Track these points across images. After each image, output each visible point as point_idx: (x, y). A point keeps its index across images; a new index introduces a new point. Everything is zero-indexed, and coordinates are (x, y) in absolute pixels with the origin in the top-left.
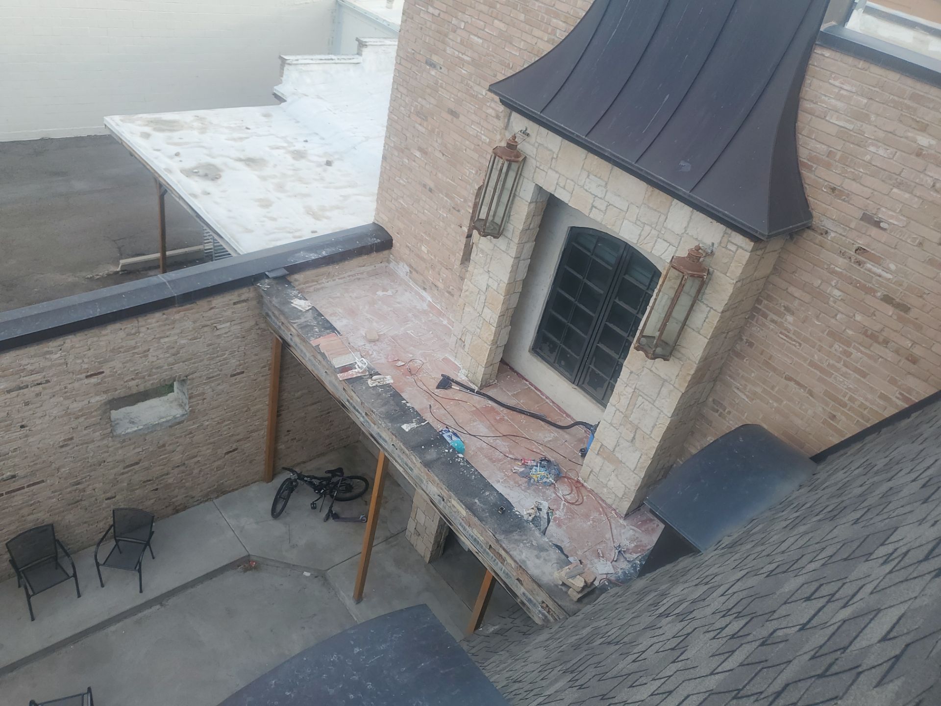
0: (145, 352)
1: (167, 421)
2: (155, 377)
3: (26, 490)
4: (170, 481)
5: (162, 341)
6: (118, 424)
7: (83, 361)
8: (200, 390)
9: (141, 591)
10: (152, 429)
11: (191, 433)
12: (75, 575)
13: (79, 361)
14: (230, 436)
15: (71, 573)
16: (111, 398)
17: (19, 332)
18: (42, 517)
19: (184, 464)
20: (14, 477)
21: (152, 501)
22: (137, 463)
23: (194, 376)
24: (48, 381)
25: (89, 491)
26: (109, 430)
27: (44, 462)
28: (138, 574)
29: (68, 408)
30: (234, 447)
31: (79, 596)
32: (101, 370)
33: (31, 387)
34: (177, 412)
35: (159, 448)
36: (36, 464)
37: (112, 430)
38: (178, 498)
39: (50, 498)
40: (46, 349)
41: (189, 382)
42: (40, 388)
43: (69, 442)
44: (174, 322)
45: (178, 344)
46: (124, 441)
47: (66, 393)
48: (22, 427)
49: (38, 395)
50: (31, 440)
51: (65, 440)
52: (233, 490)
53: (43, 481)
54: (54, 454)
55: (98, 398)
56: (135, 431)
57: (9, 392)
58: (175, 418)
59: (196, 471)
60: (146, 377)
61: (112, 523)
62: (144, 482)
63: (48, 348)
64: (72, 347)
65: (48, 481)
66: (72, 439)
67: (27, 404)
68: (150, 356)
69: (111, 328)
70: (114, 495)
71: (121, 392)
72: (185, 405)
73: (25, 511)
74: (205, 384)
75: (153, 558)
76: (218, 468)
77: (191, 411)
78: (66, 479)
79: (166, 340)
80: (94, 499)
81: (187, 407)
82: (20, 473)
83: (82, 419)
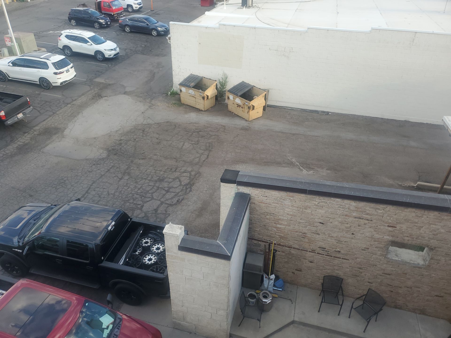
0: (420, 227)
1: (414, 264)
2: (419, 240)
3: (341, 259)
4: (400, 292)
5: (432, 226)
6: (390, 253)
7: (390, 218)
8: (439, 258)
9: (364, 332)
10: (405, 263)
11: (423, 275)
12: (341, 305)
13: (388, 218)
14: (442, 288)
15: (341, 303)
16: (393, 240)
17: (371, 196)
18: (340, 273)
19: (411, 288)
20: (339, 252)
21: (387, 296)
22: (389, 275)
23: (439, 249)
24: (371, 220)
25: (363, 274)
26: (385, 253)
27: (353, 252)
28: (367, 323)
29: (373, 235)
30: (442, 295)
31: (339, 315)
32: (396, 226)
33: (364, 220)
34: (421, 262)
35: (403, 273)
36: (349, 251)
37: (386, 254)
38: (400, 302)
39: (347, 268)
40: (378, 207)
41: (434, 251)
42: (367, 222)
43: (366, 250)
44: (443, 219)
45: (439, 231)
46: (389, 262)
47: (376, 228)
48: (353, 234)
49: (365, 224)
50: (353, 241)
51: (365, 248)
52: (430, 316)
53: (348, 260)
54: (358, 251)
55: (388, 237)
56: (396, 260)
57: (355, 218)
58: (418, 264)
59: (415, 295)
60: (415, 239)
61: (366, 294)
62: (388, 285)
63: (379, 207)
64: (389, 211)
65: (350, 261)
66: (368, 249)
67: (359, 226)
68: (422, 230)
69: (410, 209)
70: (372, 282)
71: (399, 240)
72: (427, 261)
73: (336, 268)
74: (443, 256)
75: (376, 321)
76: (428, 300)
77: (428, 265)
78: (357, 264)
79: (434, 226)
80: (363, 279)
81: (427, 263)
82: (342, 252)
83: (376, 243)
